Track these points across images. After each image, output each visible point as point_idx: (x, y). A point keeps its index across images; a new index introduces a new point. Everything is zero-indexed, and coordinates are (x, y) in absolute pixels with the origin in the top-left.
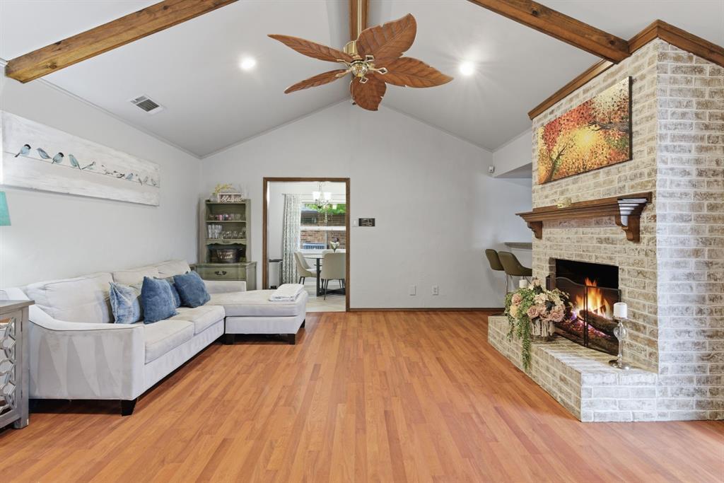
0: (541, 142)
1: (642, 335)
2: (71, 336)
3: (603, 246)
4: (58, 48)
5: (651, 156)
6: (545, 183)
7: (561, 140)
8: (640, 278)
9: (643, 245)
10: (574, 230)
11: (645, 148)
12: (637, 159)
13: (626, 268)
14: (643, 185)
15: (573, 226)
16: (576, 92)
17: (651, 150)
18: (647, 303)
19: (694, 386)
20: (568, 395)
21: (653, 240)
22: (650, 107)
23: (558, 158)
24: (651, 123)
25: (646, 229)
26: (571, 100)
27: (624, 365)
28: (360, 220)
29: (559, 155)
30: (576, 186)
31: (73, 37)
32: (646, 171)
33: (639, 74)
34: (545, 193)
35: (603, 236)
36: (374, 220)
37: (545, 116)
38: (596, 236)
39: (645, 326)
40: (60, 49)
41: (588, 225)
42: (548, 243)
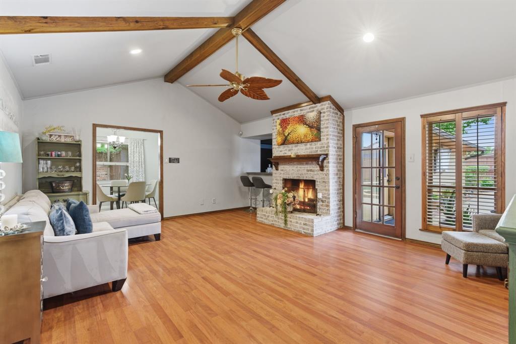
0: (279, 127)
1: (324, 204)
2: (73, 244)
3: (309, 172)
4: (45, 22)
5: (327, 141)
6: (281, 145)
7: (289, 129)
8: (323, 184)
9: (325, 172)
10: (296, 166)
11: (325, 138)
12: (322, 141)
13: (318, 180)
14: (325, 151)
15: (295, 165)
16: (296, 109)
17: (327, 139)
18: (326, 192)
19: (337, 218)
20: (308, 229)
21: (328, 170)
22: (327, 124)
23: (288, 135)
24: (327, 129)
25: (326, 166)
26: (294, 112)
27: (321, 215)
28: (170, 159)
29: (289, 134)
30: (296, 148)
31: (60, 17)
32: (326, 146)
33: (323, 111)
34: (280, 150)
35: (309, 169)
36: (179, 159)
37: (280, 115)
38: (306, 169)
39: (326, 200)
40: (46, 23)
41: (303, 164)
42: (282, 172)
